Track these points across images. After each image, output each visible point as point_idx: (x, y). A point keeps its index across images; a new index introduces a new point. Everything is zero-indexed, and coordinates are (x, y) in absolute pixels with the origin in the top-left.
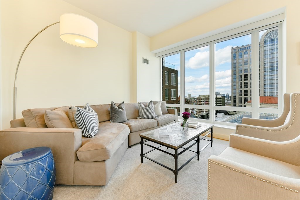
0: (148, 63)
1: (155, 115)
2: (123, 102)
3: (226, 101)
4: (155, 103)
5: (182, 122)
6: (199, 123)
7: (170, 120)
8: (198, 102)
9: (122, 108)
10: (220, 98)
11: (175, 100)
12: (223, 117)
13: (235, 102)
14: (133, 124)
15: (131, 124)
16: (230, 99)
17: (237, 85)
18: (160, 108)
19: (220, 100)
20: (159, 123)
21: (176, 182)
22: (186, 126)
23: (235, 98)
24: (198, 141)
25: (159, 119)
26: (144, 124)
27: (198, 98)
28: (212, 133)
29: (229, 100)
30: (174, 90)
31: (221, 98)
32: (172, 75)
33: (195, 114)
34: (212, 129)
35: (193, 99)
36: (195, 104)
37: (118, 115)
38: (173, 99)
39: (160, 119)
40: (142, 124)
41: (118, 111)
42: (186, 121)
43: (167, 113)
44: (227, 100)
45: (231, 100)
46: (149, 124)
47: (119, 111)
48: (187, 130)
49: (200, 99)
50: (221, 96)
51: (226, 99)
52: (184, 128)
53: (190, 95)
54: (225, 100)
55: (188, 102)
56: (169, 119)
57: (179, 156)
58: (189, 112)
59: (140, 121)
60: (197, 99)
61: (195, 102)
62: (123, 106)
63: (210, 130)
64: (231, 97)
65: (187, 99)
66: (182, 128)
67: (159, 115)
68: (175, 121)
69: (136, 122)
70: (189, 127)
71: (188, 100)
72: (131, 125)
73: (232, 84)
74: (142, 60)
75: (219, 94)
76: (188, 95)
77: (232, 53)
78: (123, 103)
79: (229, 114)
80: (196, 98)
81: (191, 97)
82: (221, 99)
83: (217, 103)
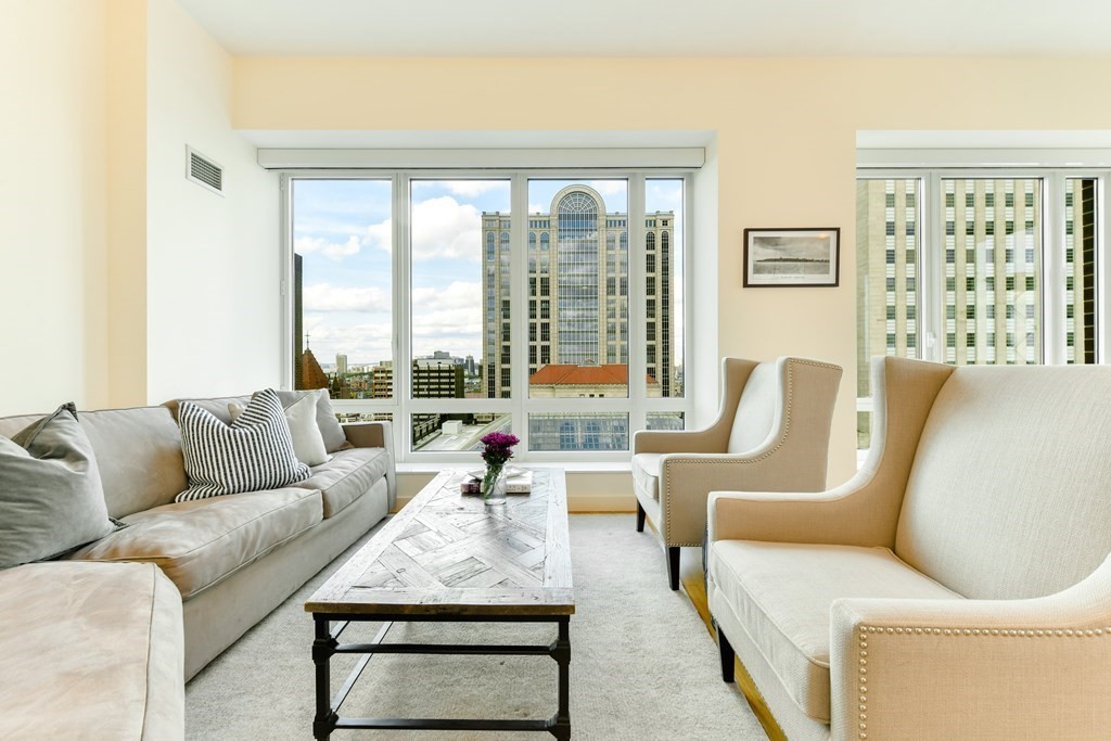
0: (218, 186)
1: (297, 466)
2: (70, 407)
3: (466, 380)
7: (370, 475)
8: (378, 387)
9: (64, 452)
10: (450, 371)
12: (460, 432)
13: (492, 383)
14: (191, 544)
15: (173, 546)
16: (477, 372)
17: (497, 332)
19: (450, 377)
20: (330, 500)
23: (492, 371)
25: (324, 480)
26: (258, 525)
27: (376, 372)
29: (476, 377)
31: (453, 371)
35: (356, 375)
36: (366, 397)
37: (41, 506)
39: (328, 480)
40: (247, 532)
41: (36, 479)
43: (347, 446)
44: (470, 378)
45: (481, 376)
46: (285, 517)
47: (44, 476)
49: (384, 375)
50: (451, 362)
51: (466, 373)
53: (342, 360)
54: (463, 377)
55: (339, 390)
56: (366, 472)
59: (226, 511)
60: (371, 374)
61: (366, 386)
62: (75, 435)
64: (481, 368)
65: (332, 376)
66: (475, 502)
67: (315, 461)
69: (204, 526)
71: (335, 379)
72: (172, 553)
73: (485, 327)
74: (182, 164)
75: (445, 356)
76: (335, 362)
77: (484, 229)
78: (67, 413)
79: (476, 423)
80: (366, 371)
81: (349, 368)
82: (453, 374)
83: (421, 387)
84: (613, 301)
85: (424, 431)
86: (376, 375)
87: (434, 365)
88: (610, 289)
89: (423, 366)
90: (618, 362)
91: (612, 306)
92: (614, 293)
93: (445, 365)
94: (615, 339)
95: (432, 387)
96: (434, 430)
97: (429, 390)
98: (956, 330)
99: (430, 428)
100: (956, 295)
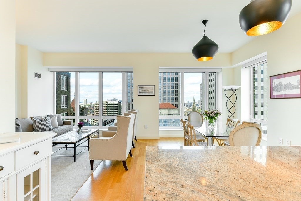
0: (40, 77)
1: (52, 128)
2: (17, 118)
4: (51, 116)
5: (78, 130)
6: (90, 129)
7: (66, 130)
8: (96, 109)
11: (67, 108)
17: (131, 93)
18: (57, 121)
21: (75, 161)
22: (81, 131)
23: (129, 104)
24: (88, 139)
28: (98, 134)
30: (65, 95)
31: (118, 104)
32: (62, 78)
33: (91, 123)
34: (98, 131)
35: (89, 105)
38: (63, 107)
39: (57, 130)
42: (81, 128)
43: (63, 125)
48: (82, 134)
49: (97, 105)
50: (118, 101)
52: (79, 133)
53: (85, 101)
54: (121, 106)
55: (84, 110)
57: (77, 147)
58: (85, 121)
61: (92, 109)
62: (18, 123)
63: (97, 132)
66: (78, 133)
67: (56, 127)
68: (71, 130)
70: (83, 132)
71: (83, 106)
74: (34, 75)
75: (116, 100)
80: (92, 104)
82: (118, 105)
83: (108, 109)
84: (165, 84)
85: (109, 122)
86: (95, 105)
87: (112, 102)
88: (164, 80)
89: (109, 103)
90: (167, 102)
91: (165, 85)
92: (165, 81)
93: (116, 102)
94: (166, 95)
95: (112, 109)
96: (112, 122)
97: (111, 110)
98: (264, 93)
99: (110, 121)
100: (264, 83)
